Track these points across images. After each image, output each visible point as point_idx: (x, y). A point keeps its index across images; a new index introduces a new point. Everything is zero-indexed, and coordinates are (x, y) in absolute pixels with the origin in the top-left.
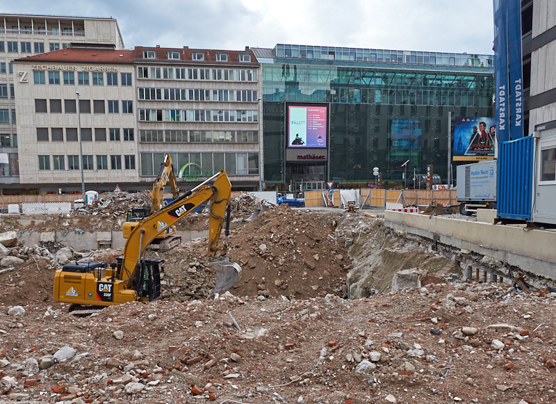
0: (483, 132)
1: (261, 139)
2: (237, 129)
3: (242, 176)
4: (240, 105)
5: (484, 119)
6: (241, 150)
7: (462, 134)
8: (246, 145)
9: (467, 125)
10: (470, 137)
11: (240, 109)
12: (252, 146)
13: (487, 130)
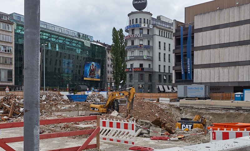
0: (93, 68)
1: (13, 63)
2: (2, 56)
3: (4, 82)
4: (3, 42)
5: (93, 63)
6: (3, 68)
7: (87, 68)
8: (6, 65)
9: (88, 65)
10: (89, 70)
11: (3, 45)
12: (9, 66)
13: (94, 67)
